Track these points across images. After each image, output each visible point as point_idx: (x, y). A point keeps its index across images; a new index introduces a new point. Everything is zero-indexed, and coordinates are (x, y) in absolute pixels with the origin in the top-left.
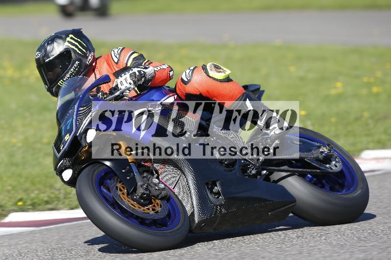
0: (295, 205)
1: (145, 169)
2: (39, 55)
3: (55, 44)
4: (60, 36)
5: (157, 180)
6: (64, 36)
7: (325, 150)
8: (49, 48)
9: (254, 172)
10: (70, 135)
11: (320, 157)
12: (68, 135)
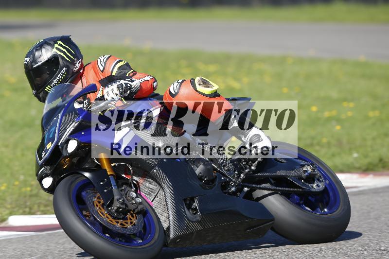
0: (273, 223)
1: (124, 182)
2: (27, 60)
3: (43, 50)
4: (49, 42)
5: (135, 194)
6: (52, 43)
7: (308, 169)
8: (37, 54)
9: (233, 189)
10: (52, 143)
11: (303, 175)
12: (50, 143)
